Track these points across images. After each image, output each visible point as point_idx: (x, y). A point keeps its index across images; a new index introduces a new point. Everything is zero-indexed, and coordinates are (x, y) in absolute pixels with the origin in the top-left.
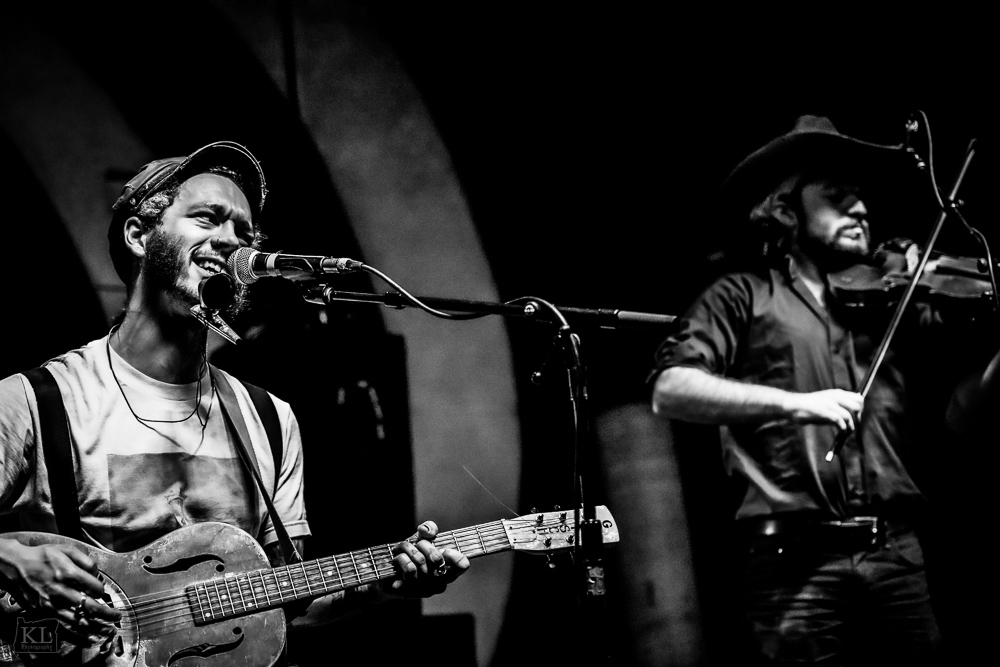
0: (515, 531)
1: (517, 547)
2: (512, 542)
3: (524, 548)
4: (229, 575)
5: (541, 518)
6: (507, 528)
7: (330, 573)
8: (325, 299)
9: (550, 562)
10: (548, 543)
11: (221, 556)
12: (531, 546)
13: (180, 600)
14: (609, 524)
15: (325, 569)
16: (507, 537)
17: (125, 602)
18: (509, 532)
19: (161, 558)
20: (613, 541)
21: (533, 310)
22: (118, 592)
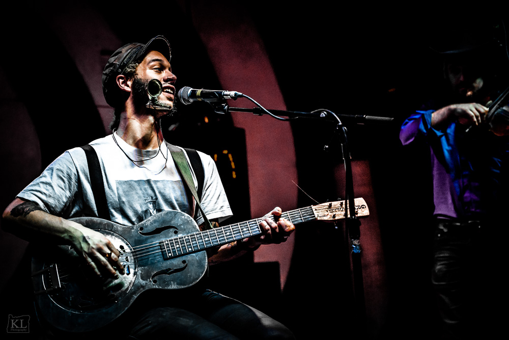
0: (318, 211)
1: (319, 219)
2: (316, 216)
3: (322, 219)
4: (180, 236)
5: (331, 205)
6: (314, 210)
7: (228, 234)
8: (224, 111)
9: (336, 226)
10: (334, 216)
11: (176, 226)
12: (325, 218)
13: (157, 248)
14: (364, 207)
15: (226, 232)
16: (314, 214)
17: (131, 249)
18: (315, 212)
19: (148, 228)
20: (367, 215)
21: (324, 116)
22: (127, 244)
